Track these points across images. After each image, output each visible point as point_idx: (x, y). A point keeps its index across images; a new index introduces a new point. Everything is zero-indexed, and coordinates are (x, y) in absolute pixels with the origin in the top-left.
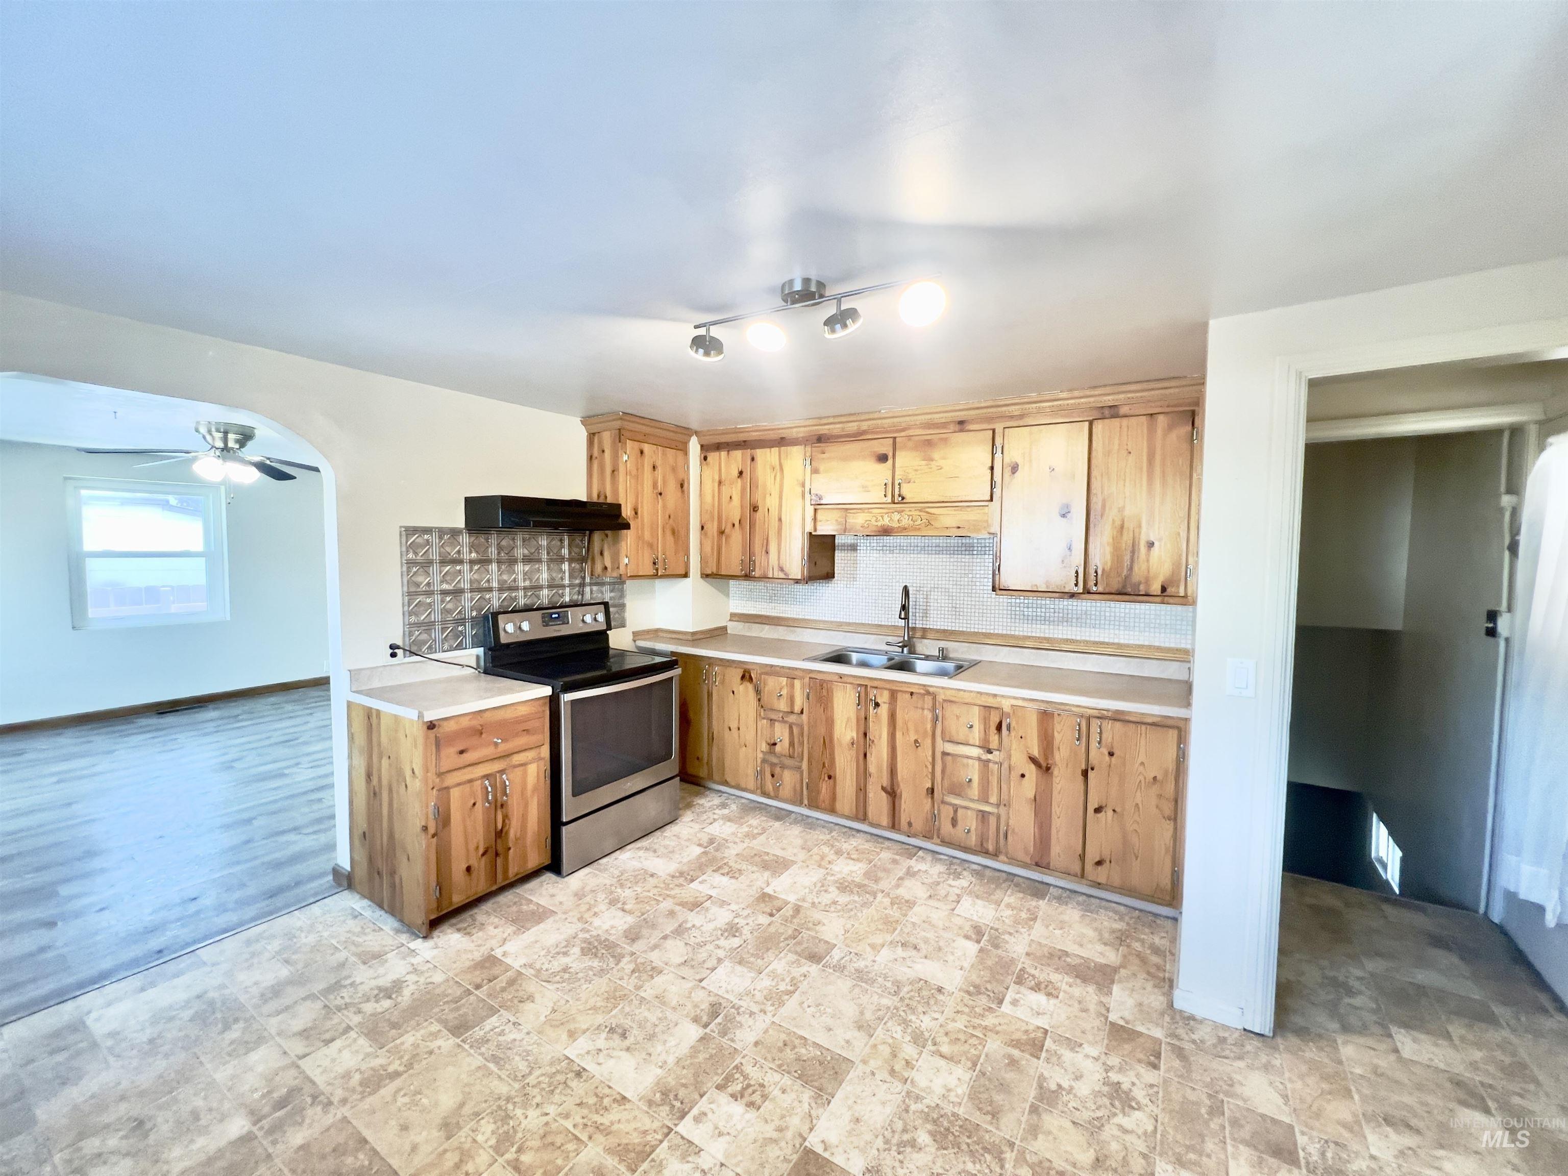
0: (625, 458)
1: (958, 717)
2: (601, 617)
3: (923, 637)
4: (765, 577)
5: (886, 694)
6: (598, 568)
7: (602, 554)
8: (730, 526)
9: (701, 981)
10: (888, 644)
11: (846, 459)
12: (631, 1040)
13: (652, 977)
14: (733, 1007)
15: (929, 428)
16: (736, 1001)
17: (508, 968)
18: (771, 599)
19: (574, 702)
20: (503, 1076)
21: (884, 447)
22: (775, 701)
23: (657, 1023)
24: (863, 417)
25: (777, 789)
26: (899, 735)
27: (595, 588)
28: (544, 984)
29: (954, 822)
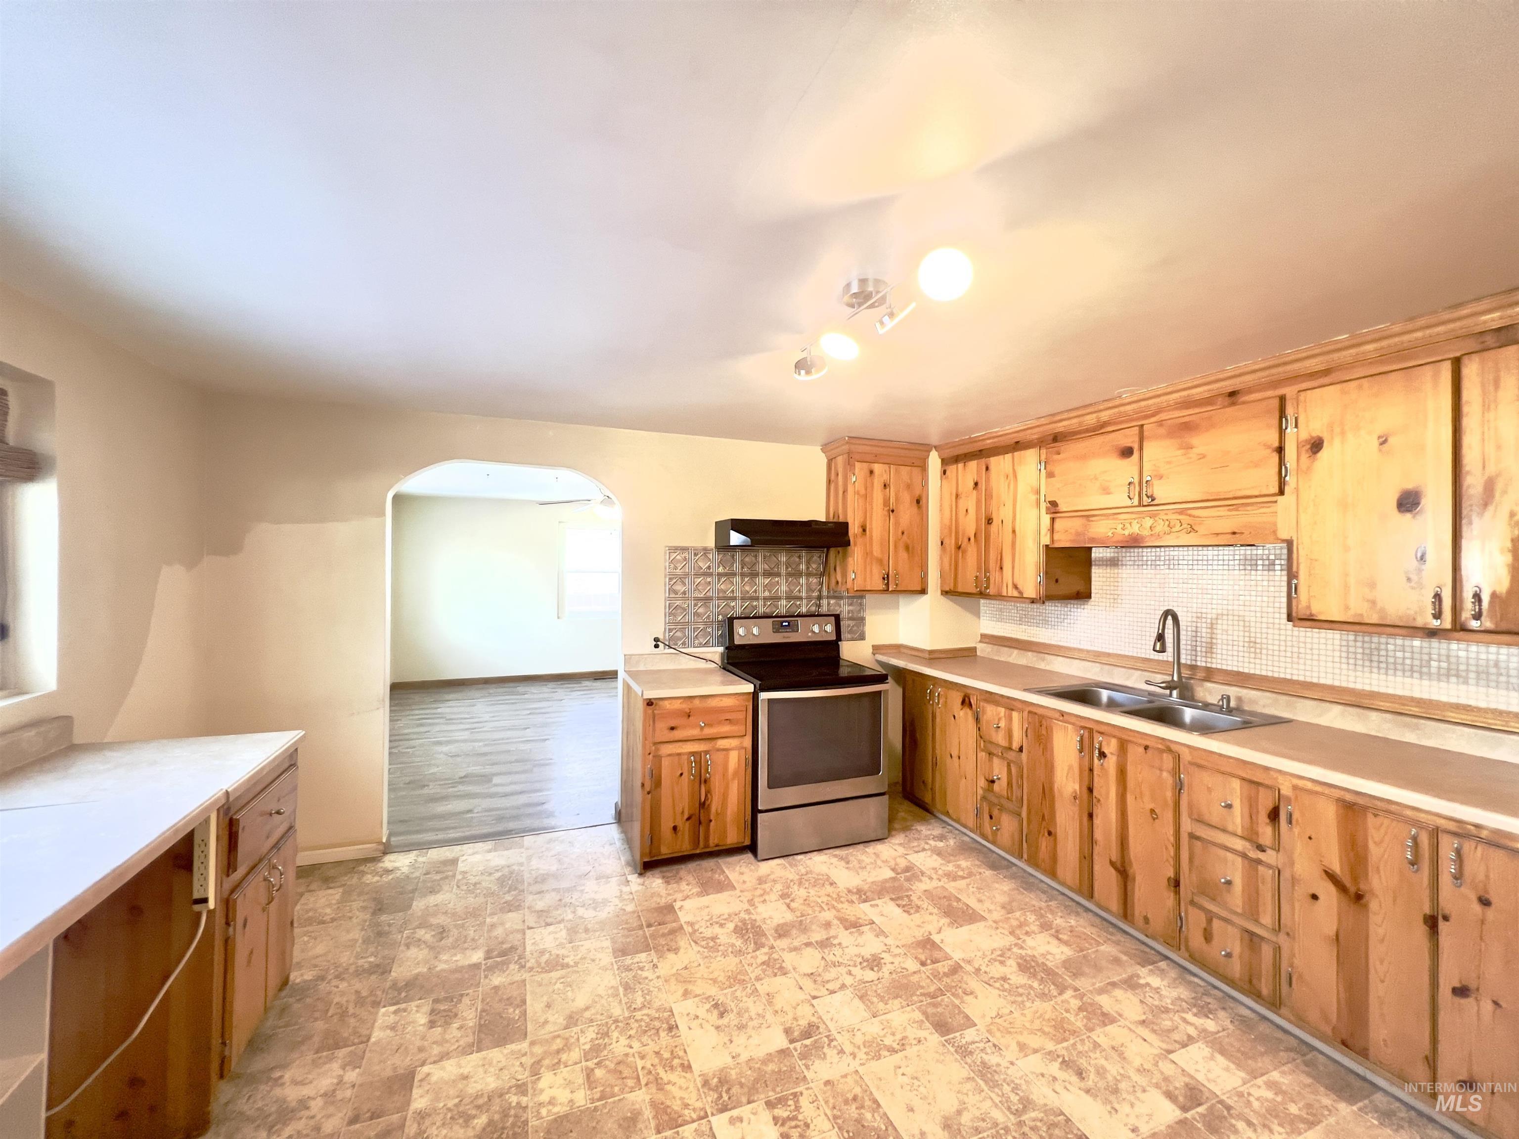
0: (854, 479)
1: (1209, 790)
2: (829, 628)
3: (1207, 679)
4: (999, 597)
5: (1114, 742)
6: (833, 582)
7: (835, 569)
8: (966, 540)
9: (814, 998)
10: (1148, 682)
11: (1084, 457)
12: (725, 1021)
13: (775, 975)
14: (827, 1037)
15: (1187, 408)
16: (834, 1032)
17: (677, 919)
18: (1021, 621)
19: (770, 701)
20: (623, 1002)
21: (1129, 438)
22: (993, 733)
23: (754, 1017)
24: (1102, 407)
25: (995, 833)
26: (1130, 798)
27: (832, 602)
28: (693, 943)
29: (1208, 936)
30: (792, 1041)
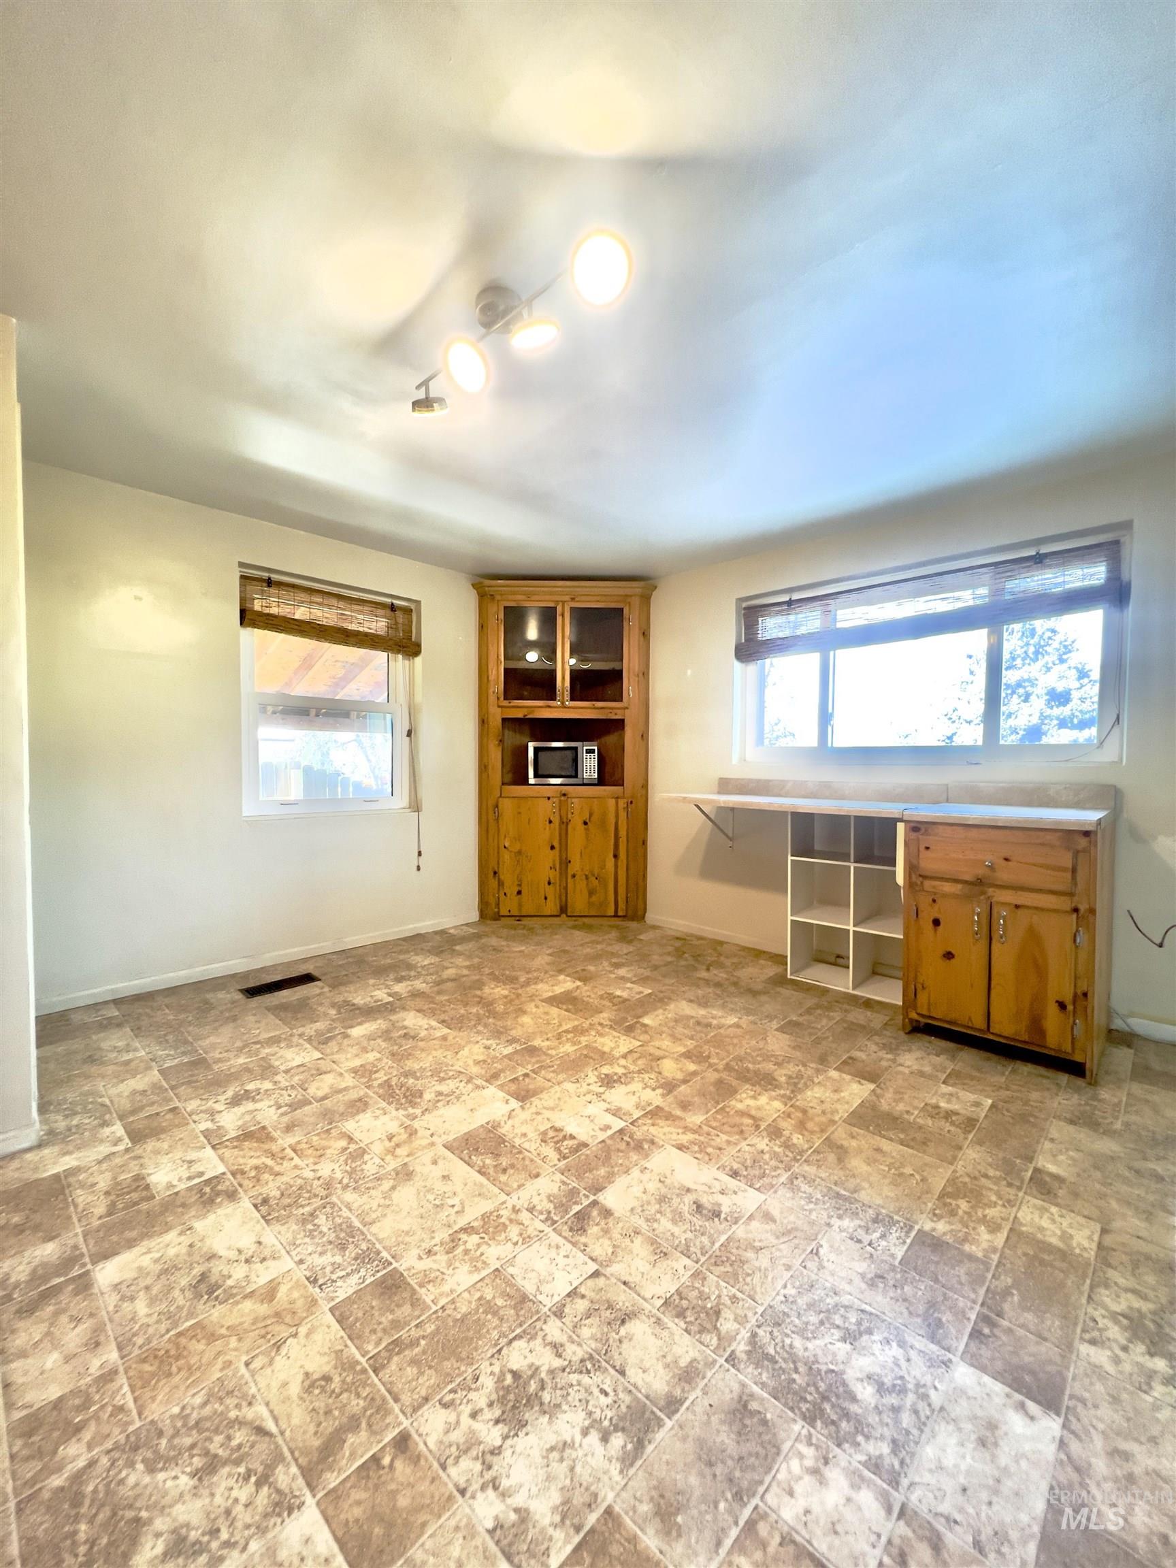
9: (596, 1274)
12: (688, 1199)
13: (678, 1292)
14: (555, 1222)
16: (548, 1230)
23: (658, 1216)
30: (595, 1203)
